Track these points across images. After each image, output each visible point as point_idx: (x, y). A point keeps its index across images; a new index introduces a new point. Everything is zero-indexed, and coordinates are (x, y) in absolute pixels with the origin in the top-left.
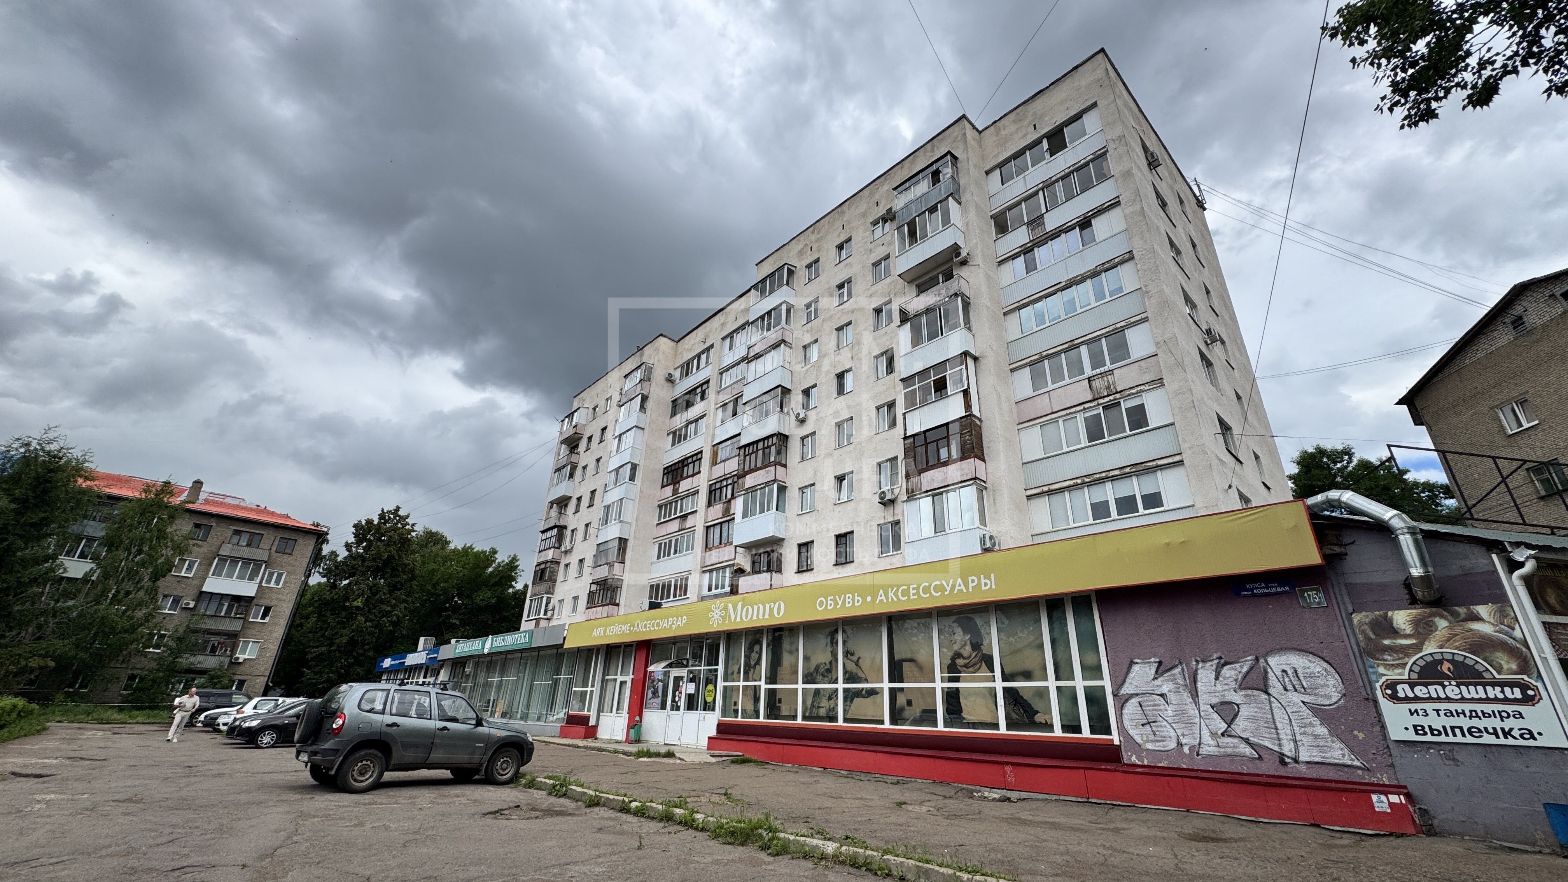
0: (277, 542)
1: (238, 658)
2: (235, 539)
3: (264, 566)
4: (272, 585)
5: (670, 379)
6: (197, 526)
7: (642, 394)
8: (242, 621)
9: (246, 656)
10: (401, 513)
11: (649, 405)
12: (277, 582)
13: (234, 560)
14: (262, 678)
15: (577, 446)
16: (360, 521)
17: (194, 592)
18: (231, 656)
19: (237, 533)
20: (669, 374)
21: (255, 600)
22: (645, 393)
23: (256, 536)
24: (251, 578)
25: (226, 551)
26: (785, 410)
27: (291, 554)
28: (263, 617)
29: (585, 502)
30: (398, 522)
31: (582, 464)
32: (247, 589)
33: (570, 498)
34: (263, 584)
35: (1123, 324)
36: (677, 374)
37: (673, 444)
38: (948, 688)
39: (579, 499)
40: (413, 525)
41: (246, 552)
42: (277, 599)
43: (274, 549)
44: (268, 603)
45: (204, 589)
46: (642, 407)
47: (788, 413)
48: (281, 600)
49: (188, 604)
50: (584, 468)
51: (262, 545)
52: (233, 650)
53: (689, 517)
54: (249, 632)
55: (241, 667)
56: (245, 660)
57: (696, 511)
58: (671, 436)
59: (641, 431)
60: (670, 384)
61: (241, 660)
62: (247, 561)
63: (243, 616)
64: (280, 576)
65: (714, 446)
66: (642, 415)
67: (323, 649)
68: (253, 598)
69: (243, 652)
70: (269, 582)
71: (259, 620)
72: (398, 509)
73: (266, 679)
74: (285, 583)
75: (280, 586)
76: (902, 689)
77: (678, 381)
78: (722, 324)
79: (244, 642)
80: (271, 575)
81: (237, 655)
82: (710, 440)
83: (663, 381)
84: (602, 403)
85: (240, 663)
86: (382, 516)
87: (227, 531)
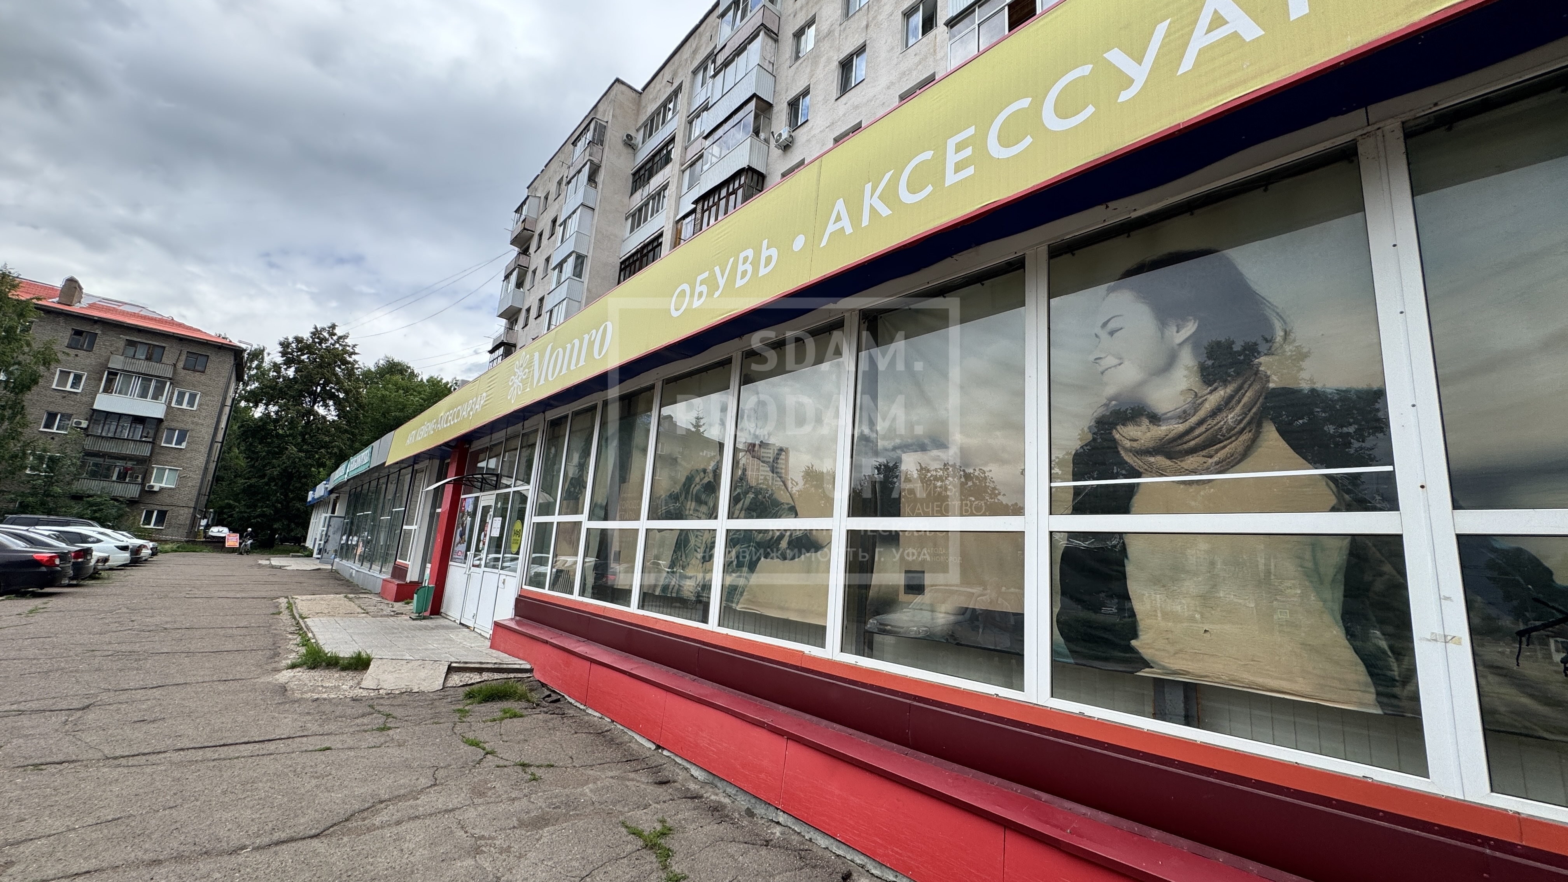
0: (183, 357)
1: (152, 487)
2: (131, 351)
3: (168, 384)
4: (184, 406)
5: (629, 143)
6: (78, 333)
7: (591, 162)
8: (150, 446)
9: (163, 485)
10: (339, 332)
11: (601, 178)
12: (191, 403)
13: (129, 374)
14: (186, 510)
15: (528, 248)
16: (287, 339)
17: (85, 410)
18: (143, 484)
19: (131, 343)
20: (628, 136)
21: (165, 424)
22: (596, 161)
23: (157, 349)
24: (155, 397)
25: (117, 363)
26: (762, 135)
27: (203, 372)
28: (179, 442)
29: (534, 313)
30: (337, 342)
31: (532, 268)
32: (154, 409)
33: (520, 309)
34: (173, 405)
36: (639, 137)
37: (632, 230)
38: (1072, 535)
39: (528, 310)
40: (354, 346)
41: (142, 366)
42: (193, 423)
43: (181, 365)
44: (182, 426)
45: (95, 407)
46: (592, 179)
47: (767, 141)
48: (197, 424)
49: (80, 423)
50: (534, 272)
51: (164, 360)
52: (146, 476)
54: (162, 458)
55: (159, 497)
56: (162, 489)
58: (630, 220)
59: (590, 212)
60: (631, 151)
61: (156, 489)
62: (147, 378)
63: (151, 440)
64: (193, 397)
65: (677, 222)
66: (592, 191)
67: (253, 481)
68: (160, 421)
69: (160, 479)
70: (180, 402)
71: (173, 446)
72: (333, 327)
73: (192, 510)
74: (200, 405)
75: (195, 408)
76: (892, 538)
77: (640, 145)
78: (694, 51)
79: (158, 468)
80: (181, 395)
81: (152, 483)
82: (672, 214)
83: (620, 146)
84: (553, 188)
85: (155, 492)
86: (316, 333)
87: (120, 341)
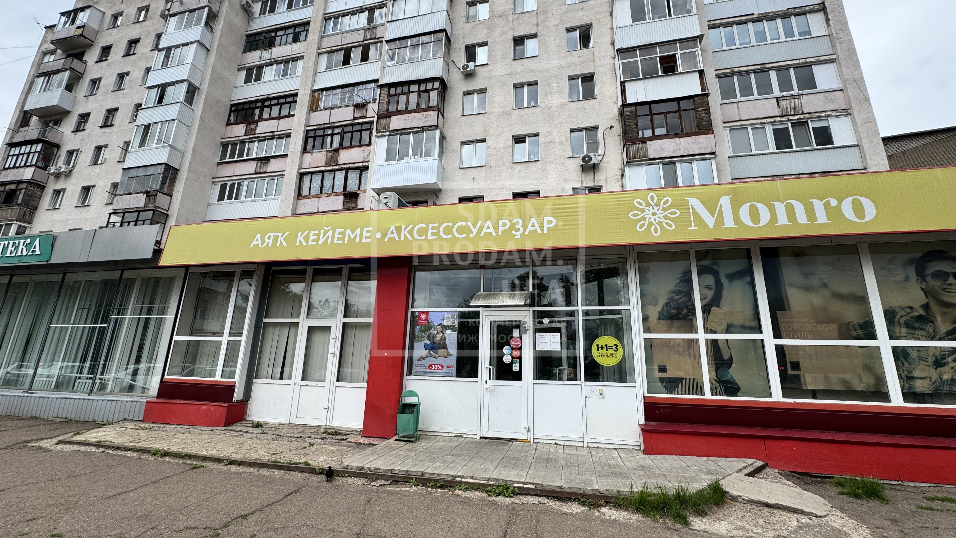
5: (247, 8)
7: (210, 8)
11: (217, 26)
20: (247, 2)
22: (215, 9)
29: (96, 120)
31: (90, 75)
35: (812, 60)
36: (257, 8)
37: (248, 81)
39: (84, 116)
46: (209, 23)
47: (448, 64)
50: (96, 81)
53: (272, 161)
57: (286, 156)
58: (244, 72)
59: (206, 51)
60: (248, 15)
65: (314, 91)
66: (208, 33)
82: (310, 83)
83: (238, 6)
